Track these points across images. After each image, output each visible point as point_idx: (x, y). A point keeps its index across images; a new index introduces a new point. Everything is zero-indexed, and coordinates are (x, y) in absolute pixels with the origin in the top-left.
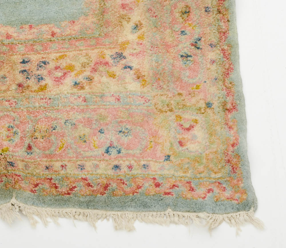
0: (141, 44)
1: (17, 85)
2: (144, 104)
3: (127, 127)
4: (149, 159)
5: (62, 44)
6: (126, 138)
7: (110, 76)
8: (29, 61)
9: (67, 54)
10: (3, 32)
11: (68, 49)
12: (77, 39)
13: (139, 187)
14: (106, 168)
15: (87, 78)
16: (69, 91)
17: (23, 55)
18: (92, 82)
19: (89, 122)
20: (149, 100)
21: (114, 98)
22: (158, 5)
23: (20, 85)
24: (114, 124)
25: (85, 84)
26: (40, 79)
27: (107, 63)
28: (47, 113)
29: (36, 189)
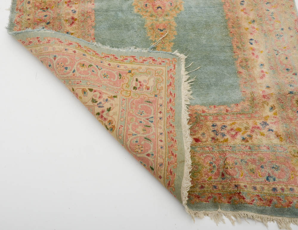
0: (276, 117)
1: (212, 138)
2: (283, 151)
3: (277, 165)
4: (293, 185)
5: (233, 116)
6: (277, 172)
7: (262, 135)
8: (216, 125)
9: (236, 122)
10: (201, 109)
11: (236, 119)
12: (240, 114)
13: (291, 203)
14: (269, 189)
15: (249, 136)
16: (240, 143)
17: (213, 122)
18: (252, 138)
19: (254, 161)
20: (286, 149)
21: (266, 148)
22: (284, 97)
23: (213, 138)
24: (269, 163)
25: (249, 139)
26: (224, 135)
27: (258, 128)
28: (231, 155)
29: (231, 200)
